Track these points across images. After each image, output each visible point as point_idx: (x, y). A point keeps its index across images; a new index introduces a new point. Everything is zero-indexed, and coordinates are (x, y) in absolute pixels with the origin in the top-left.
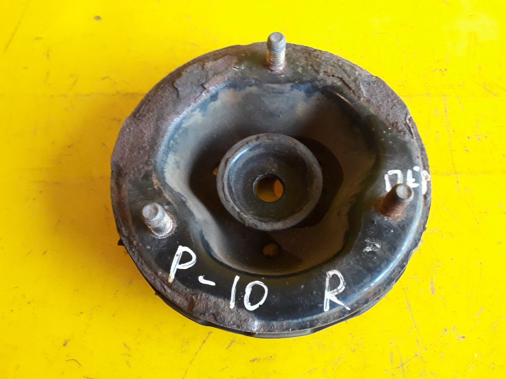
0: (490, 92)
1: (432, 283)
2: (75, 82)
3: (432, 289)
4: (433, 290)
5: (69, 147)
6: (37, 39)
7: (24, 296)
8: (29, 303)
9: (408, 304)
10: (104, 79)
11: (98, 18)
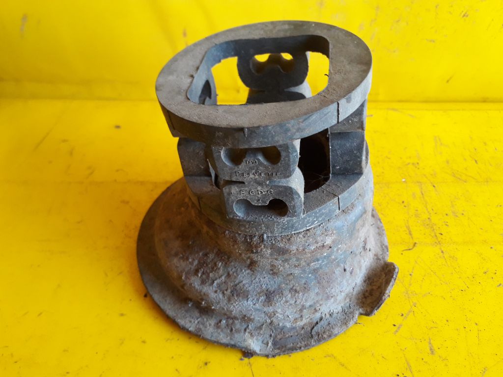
0: (459, 179)
1: (430, 343)
2: (92, 173)
3: (431, 349)
4: (432, 351)
5: (79, 223)
6: (64, 141)
7: (12, 355)
8: (16, 362)
9: (408, 364)
10: (117, 171)
11: (118, 127)
